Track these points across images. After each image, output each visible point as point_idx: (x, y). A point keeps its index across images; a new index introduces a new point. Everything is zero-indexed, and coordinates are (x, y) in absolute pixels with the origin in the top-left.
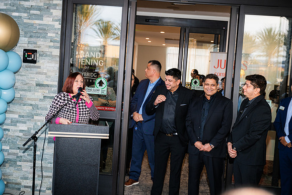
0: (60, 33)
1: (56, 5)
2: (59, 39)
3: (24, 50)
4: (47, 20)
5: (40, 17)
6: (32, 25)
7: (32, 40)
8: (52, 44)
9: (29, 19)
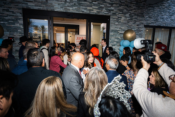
0: (23, 30)
1: (20, 18)
2: (23, 32)
3: (8, 37)
4: (17, 25)
5: (14, 24)
6: (10, 27)
7: (11, 33)
8: (20, 34)
9: (9, 24)
